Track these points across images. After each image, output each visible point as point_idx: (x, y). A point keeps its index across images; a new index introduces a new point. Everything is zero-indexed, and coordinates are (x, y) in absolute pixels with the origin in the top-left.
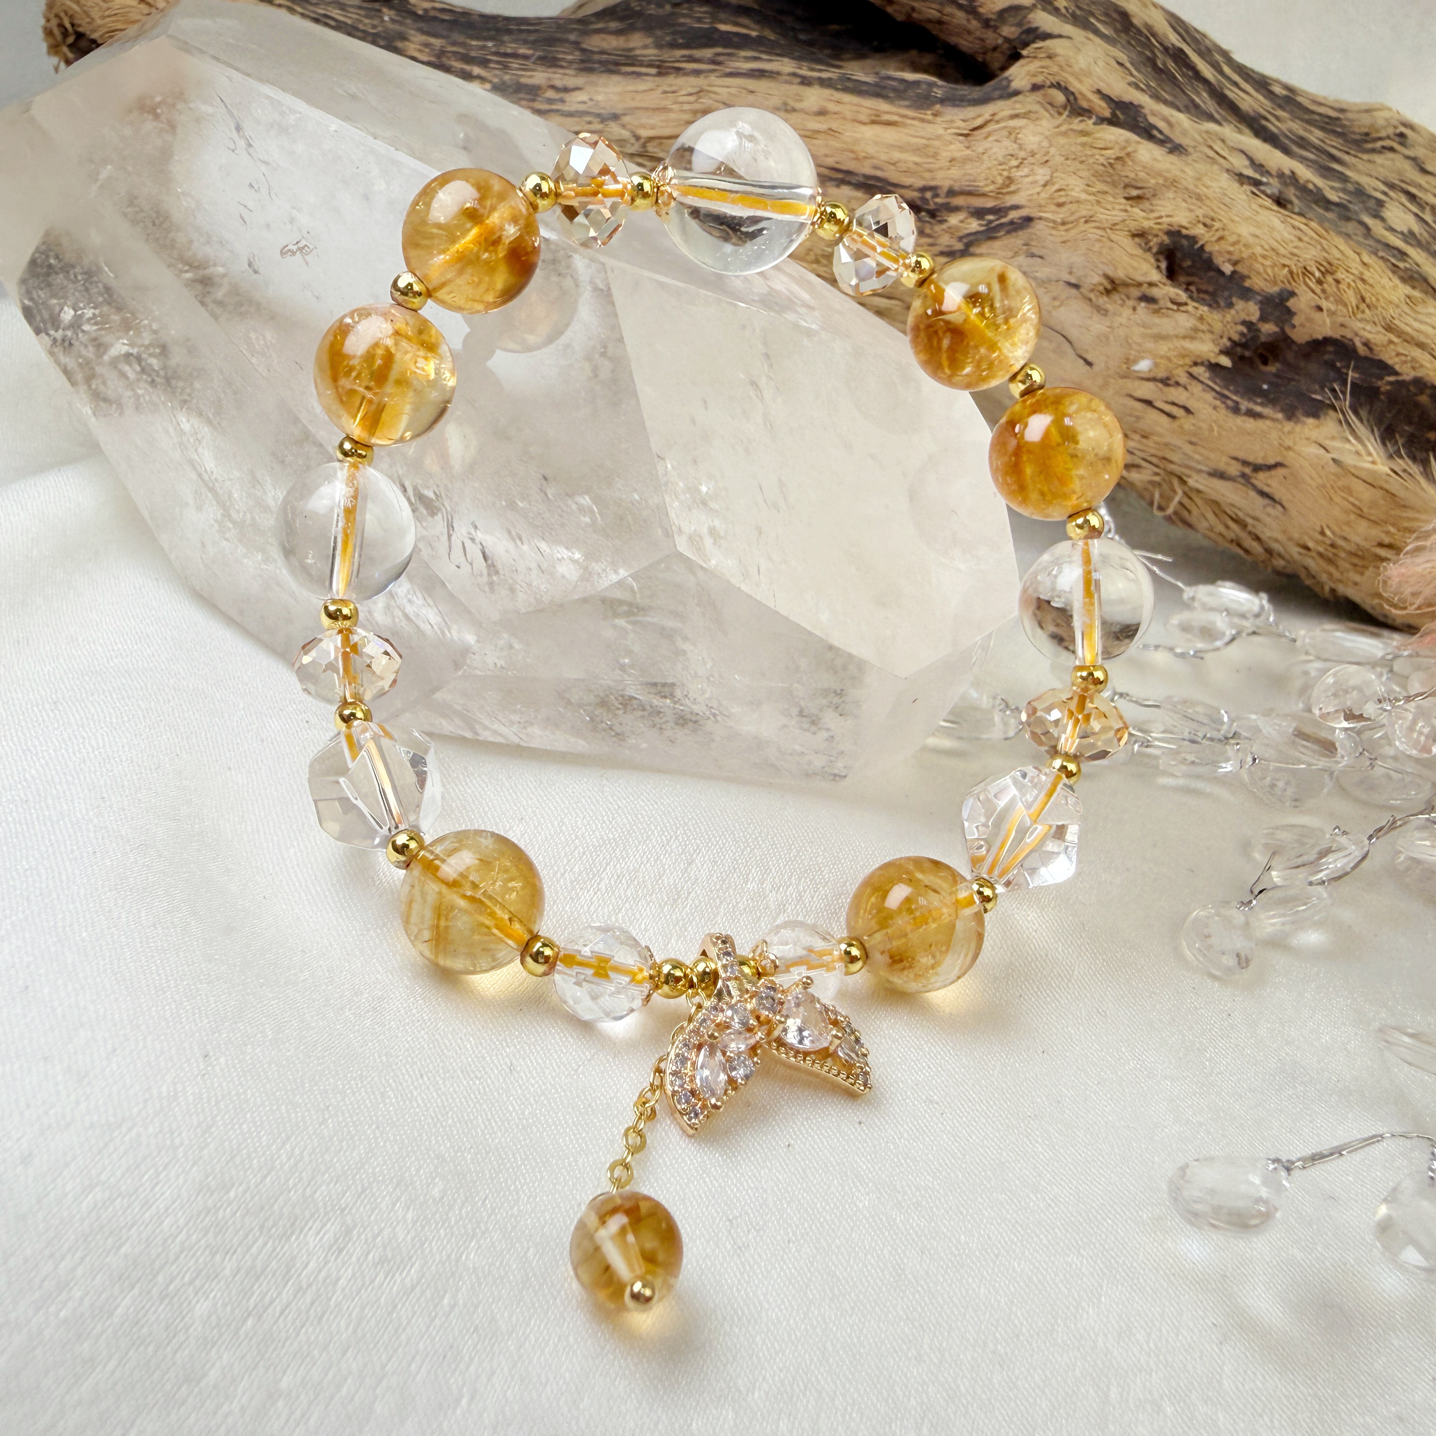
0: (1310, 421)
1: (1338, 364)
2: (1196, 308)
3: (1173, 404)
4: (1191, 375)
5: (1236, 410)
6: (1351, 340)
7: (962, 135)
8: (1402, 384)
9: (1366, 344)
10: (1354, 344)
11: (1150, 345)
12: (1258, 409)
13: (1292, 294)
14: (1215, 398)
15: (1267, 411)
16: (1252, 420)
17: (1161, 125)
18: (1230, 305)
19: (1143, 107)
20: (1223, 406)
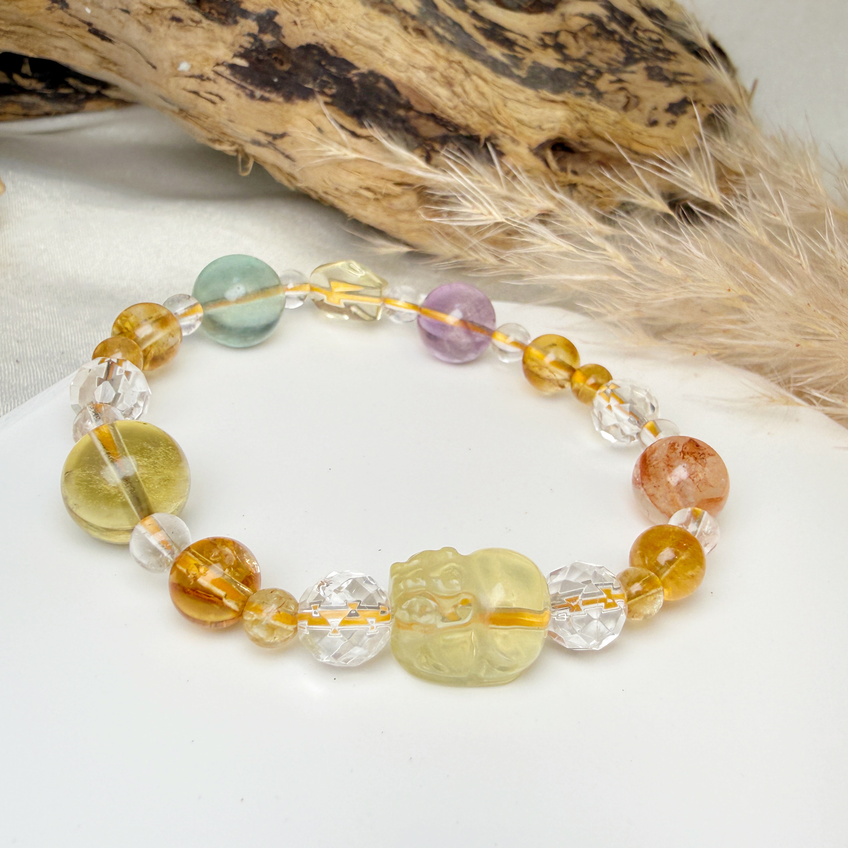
0: (300, 103)
1: (323, 63)
2: (209, 25)
3: (211, 93)
4: (217, 73)
5: (252, 96)
6: (322, 45)
8: (362, 75)
9: (332, 47)
10: (325, 49)
11: (182, 52)
12: (267, 95)
13: (276, 13)
14: (237, 89)
15: (273, 96)
16: (263, 103)
18: (236, 22)
20: (242, 94)
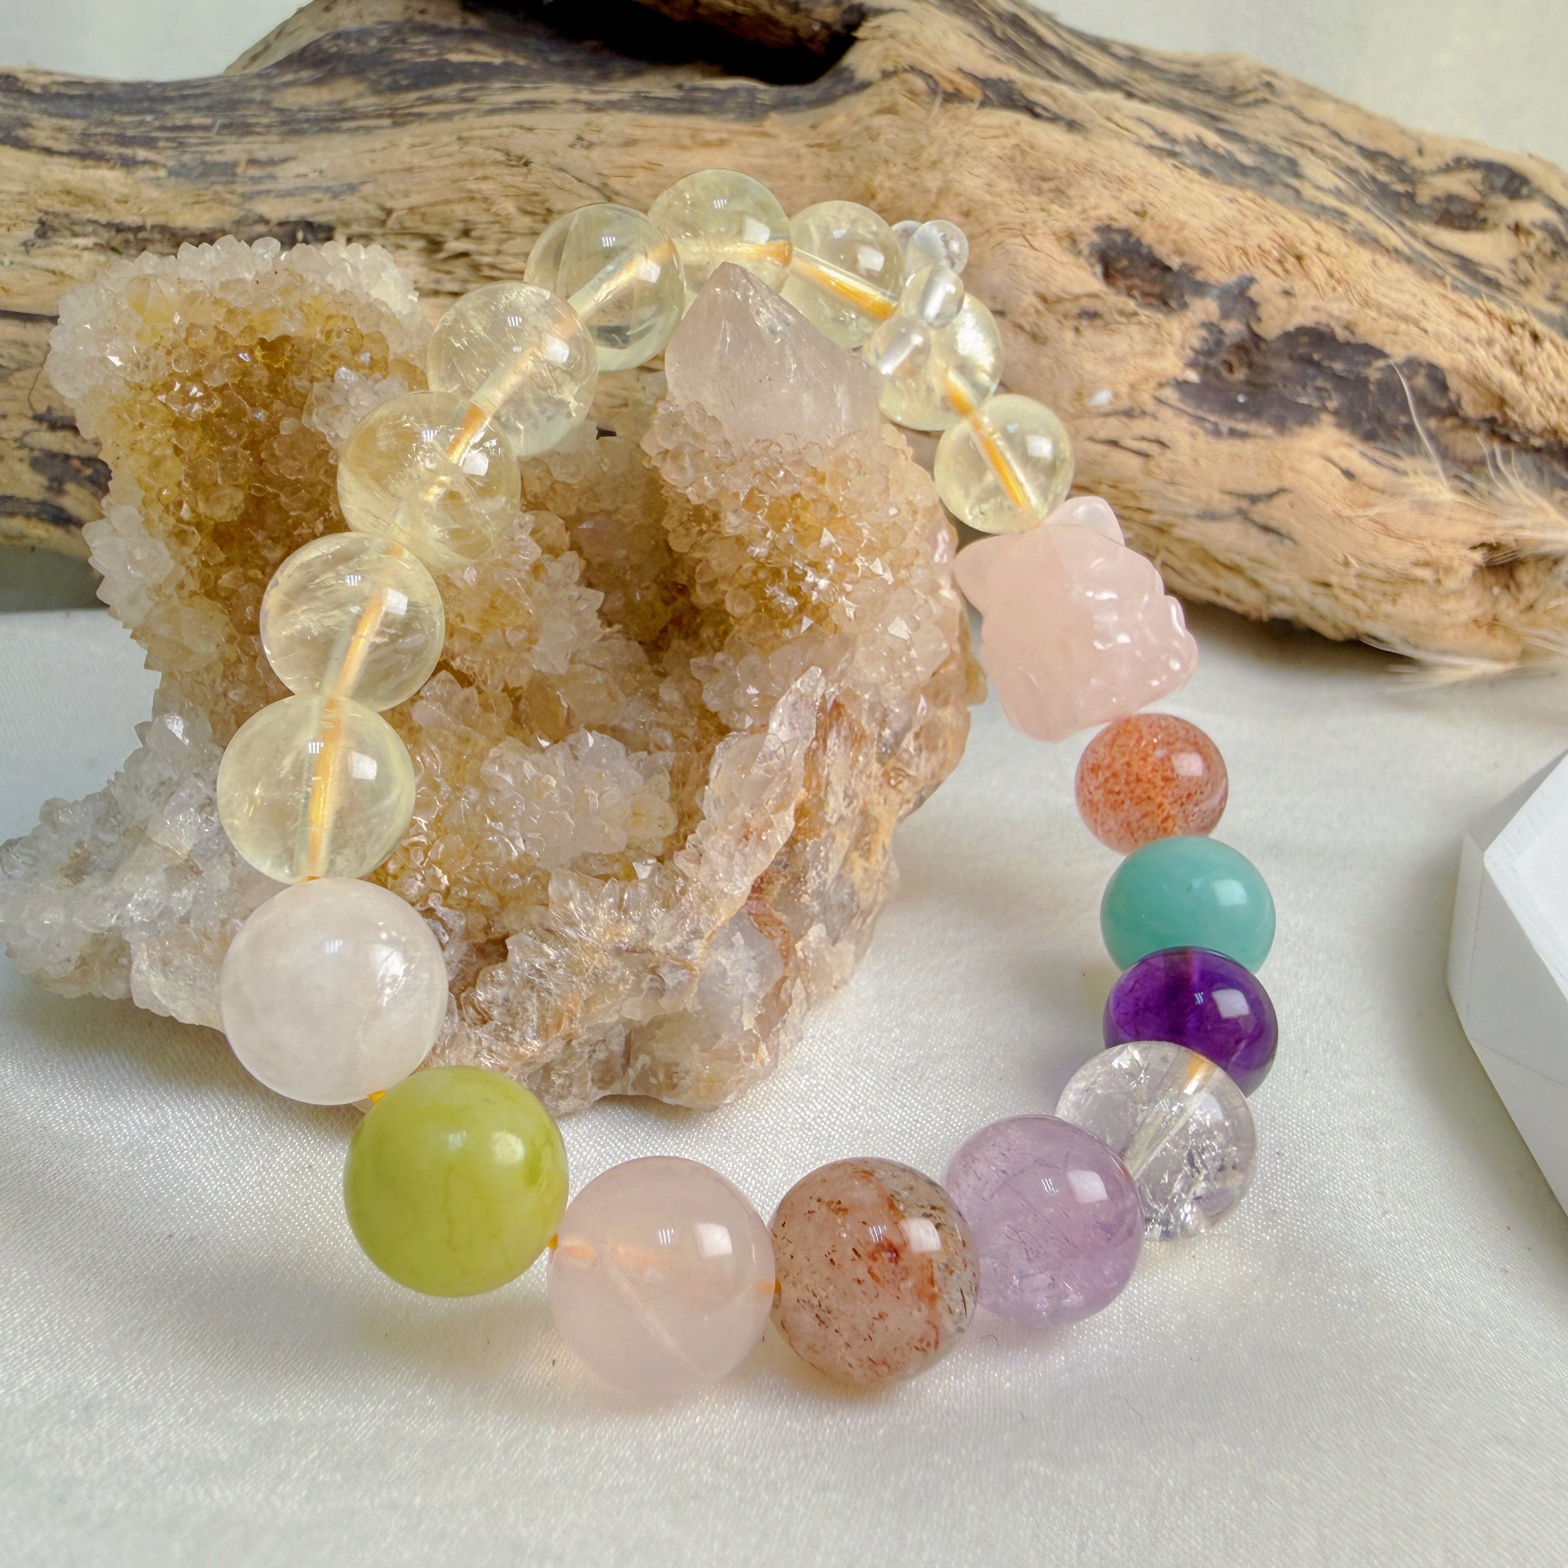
2: (1149, 316)
4: (1159, 401)
8: (1391, 368)
9: (1348, 327)
10: (1333, 331)
11: (1105, 371)
12: (1242, 426)
13: (1251, 280)
14: (1191, 423)
15: (1253, 427)
17: (1044, 100)
18: (1184, 306)
19: (1015, 82)
20: (1200, 431)
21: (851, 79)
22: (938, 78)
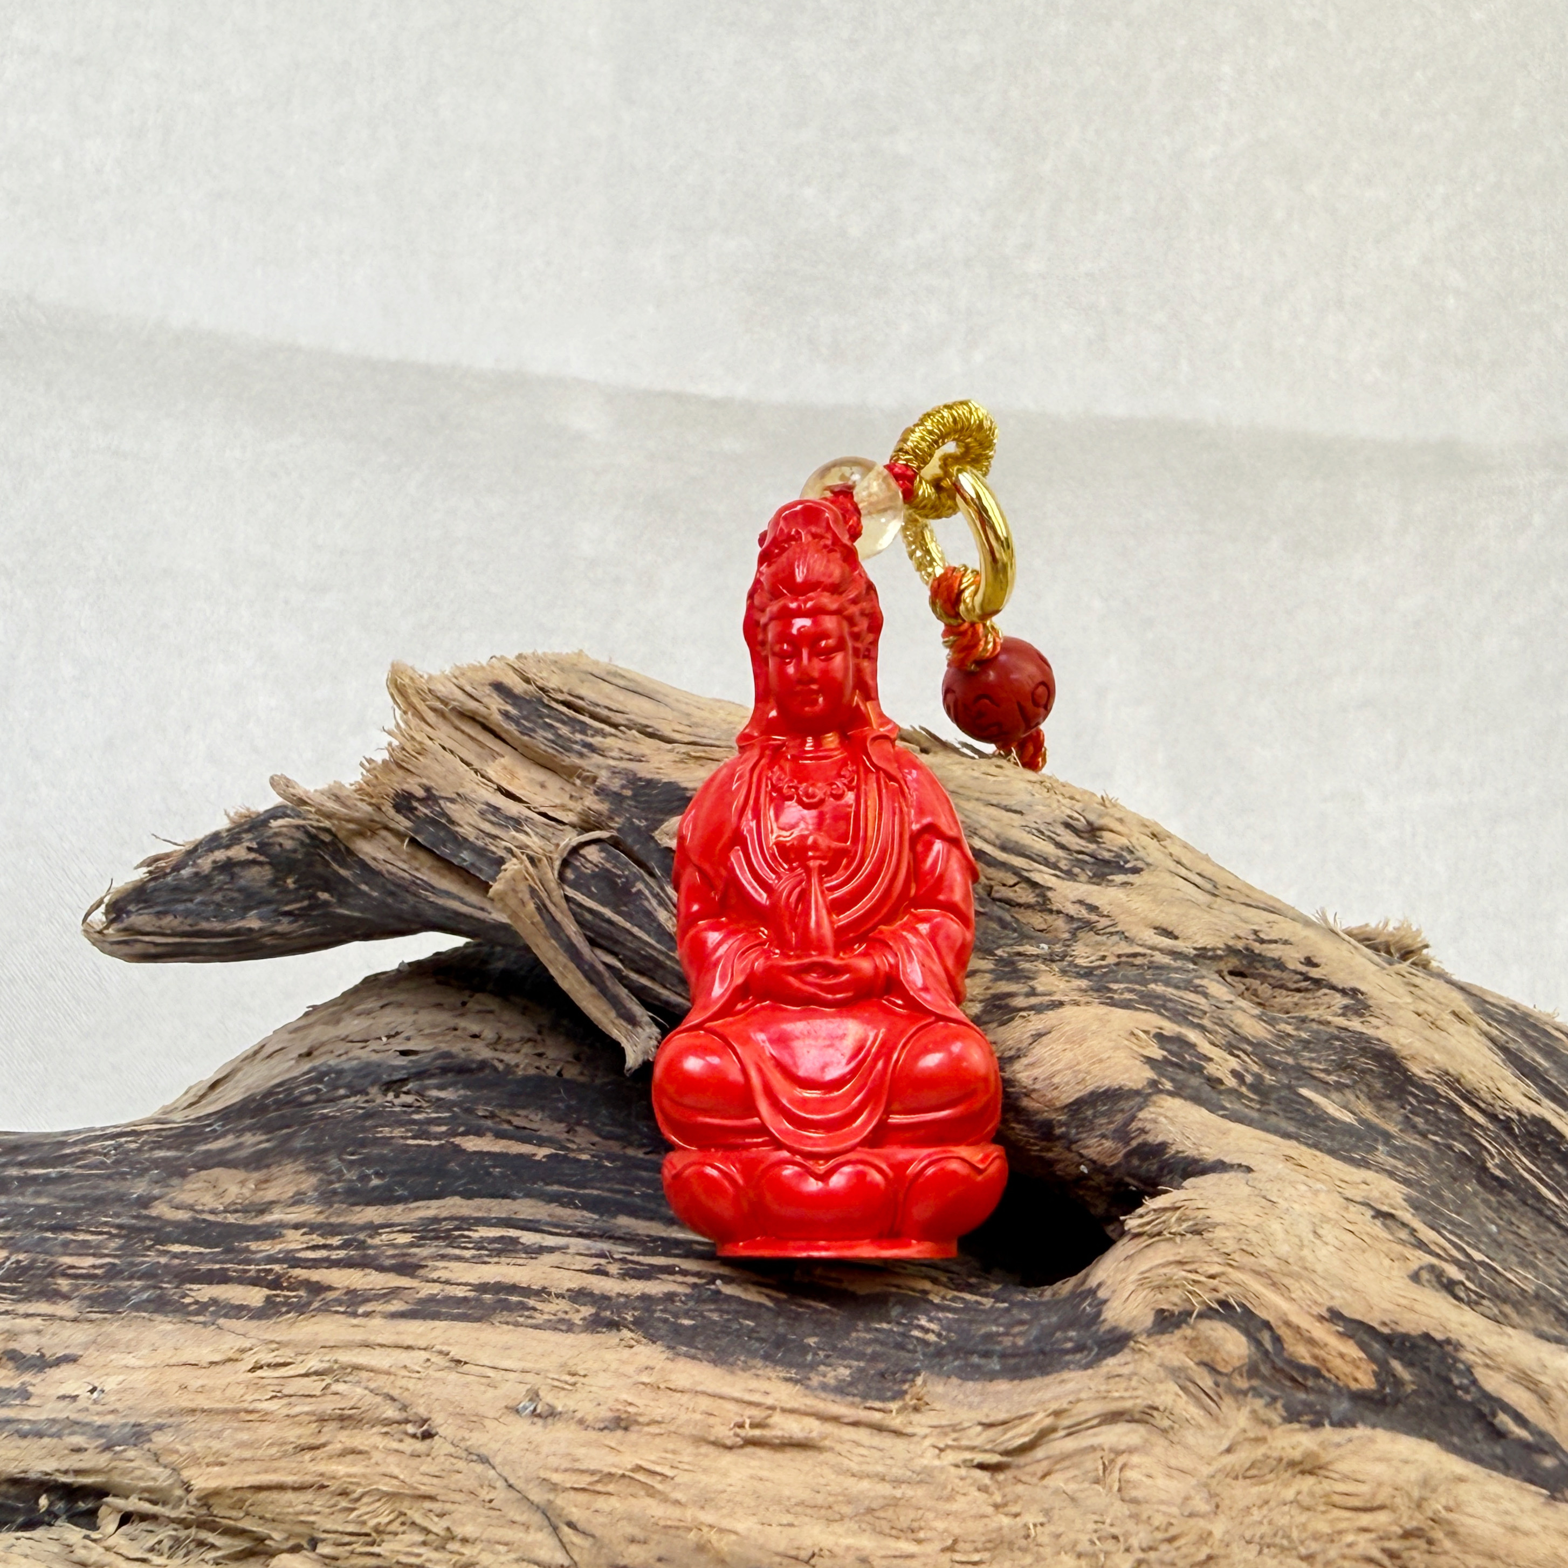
7: (982, 1467)
17: (1517, 1397)
19: (1458, 1346)
21: (1096, 1317)
22: (1283, 1331)
